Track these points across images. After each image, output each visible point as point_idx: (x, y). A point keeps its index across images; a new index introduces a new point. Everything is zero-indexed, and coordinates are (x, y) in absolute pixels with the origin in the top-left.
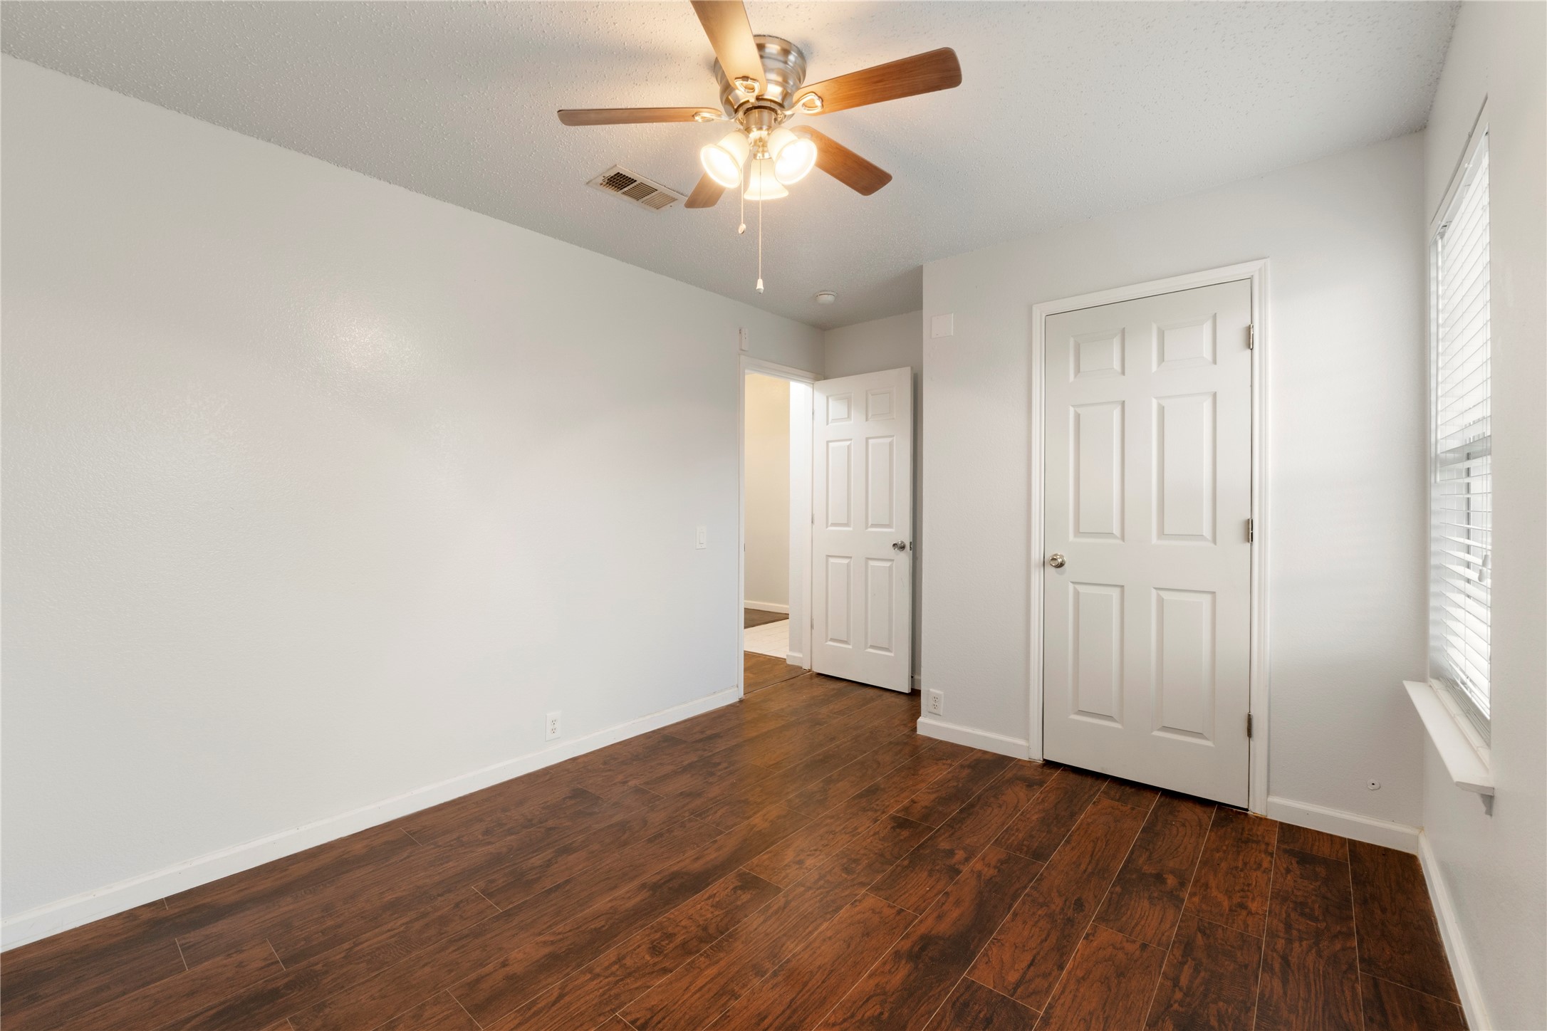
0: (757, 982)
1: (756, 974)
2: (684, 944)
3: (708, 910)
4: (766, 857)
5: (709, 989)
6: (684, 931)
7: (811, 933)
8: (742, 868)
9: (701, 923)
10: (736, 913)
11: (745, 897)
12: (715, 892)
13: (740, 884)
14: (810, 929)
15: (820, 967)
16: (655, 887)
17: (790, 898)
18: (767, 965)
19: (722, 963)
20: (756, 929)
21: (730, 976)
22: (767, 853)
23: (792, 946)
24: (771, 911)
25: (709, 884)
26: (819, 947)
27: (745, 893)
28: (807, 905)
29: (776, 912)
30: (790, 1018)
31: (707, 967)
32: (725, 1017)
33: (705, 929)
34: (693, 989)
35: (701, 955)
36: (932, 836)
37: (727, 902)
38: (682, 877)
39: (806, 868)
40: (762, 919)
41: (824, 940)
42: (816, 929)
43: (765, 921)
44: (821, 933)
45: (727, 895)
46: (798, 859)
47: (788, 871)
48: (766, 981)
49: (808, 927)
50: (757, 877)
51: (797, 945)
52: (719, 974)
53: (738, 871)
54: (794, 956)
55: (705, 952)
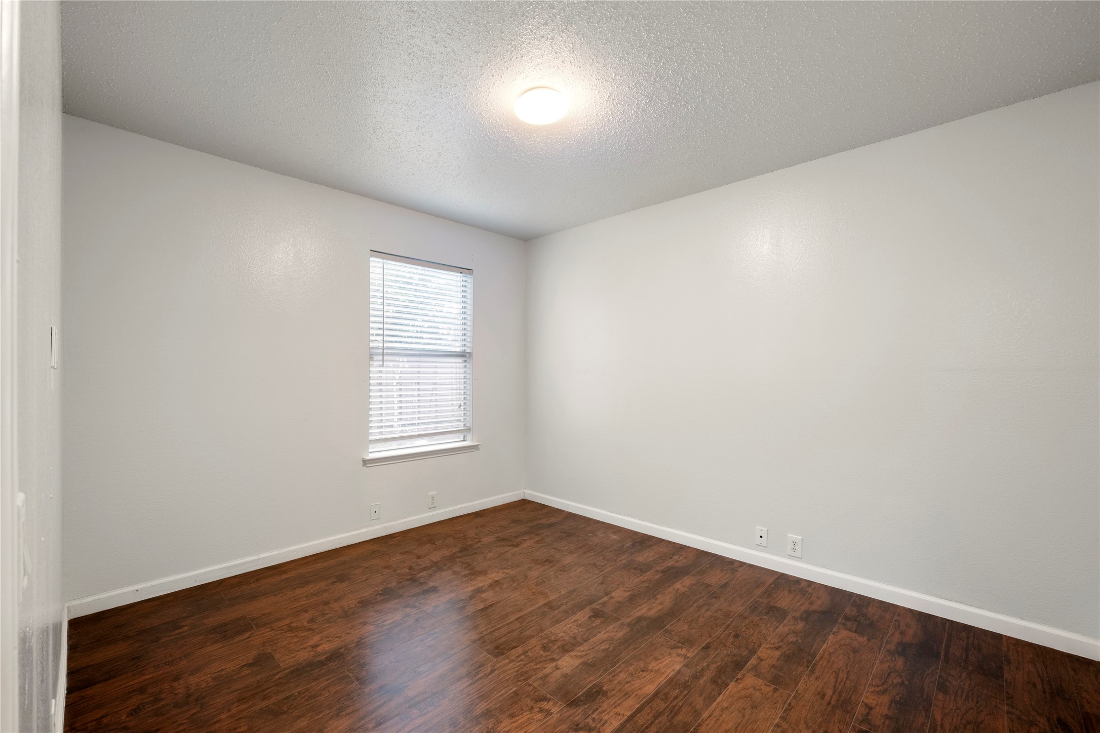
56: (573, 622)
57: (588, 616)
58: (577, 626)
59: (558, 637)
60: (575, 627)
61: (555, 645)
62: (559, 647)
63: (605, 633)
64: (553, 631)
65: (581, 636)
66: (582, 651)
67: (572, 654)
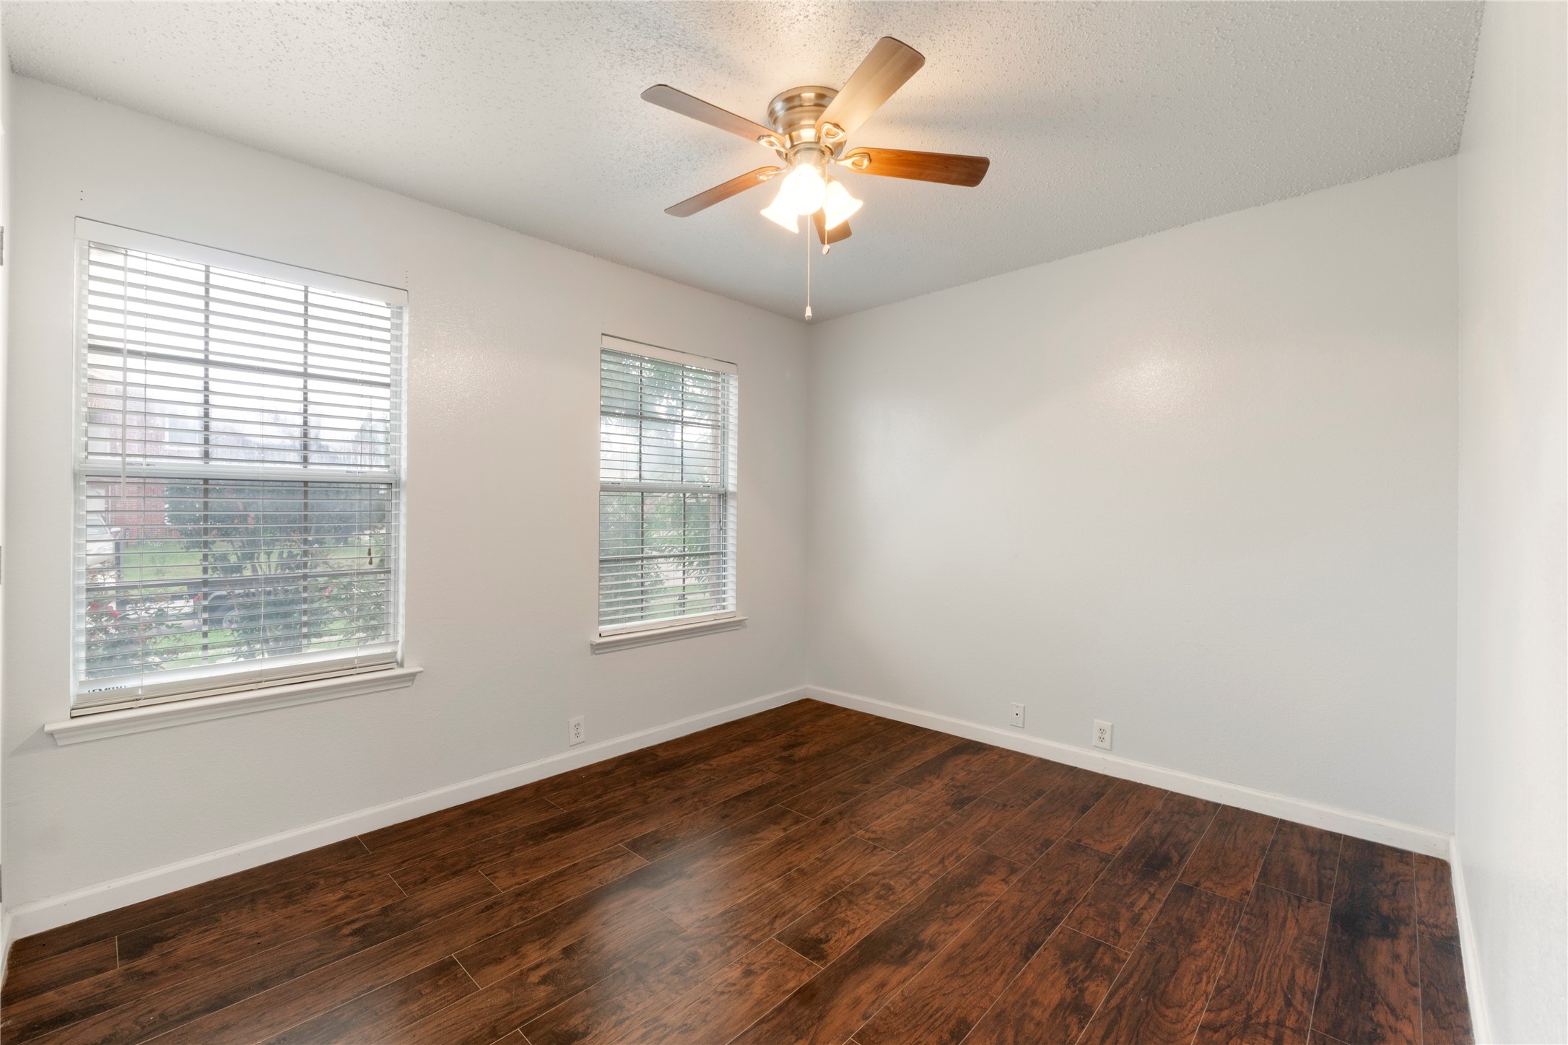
0: (803, 865)
1: (803, 870)
2: (865, 891)
3: (852, 918)
4: (791, 985)
5: (837, 863)
6: (869, 901)
7: (755, 895)
8: (820, 968)
9: (856, 907)
10: (824, 915)
11: (815, 930)
12: (849, 938)
13: (823, 946)
14: (755, 898)
15: (755, 871)
16: (917, 946)
17: (768, 927)
18: (795, 875)
19: (830, 877)
20: (804, 900)
21: (823, 870)
22: (788, 992)
23: (774, 886)
24: (789, 915)
25: (858, 946)
26: (751, 884)
27: (817, 934)
28: (753, 919)
29: (784, 914)
30: (782, 848)
31: (842, 875)
32: (824, 850)
33: (850, 902)
34: (849, 864)
35: (848, 883)
36: (541, 1013)
37: (833, 926)
38: (892, 957)
39: (742, 964)
40: (798, 909)
41: (745, 889)
42: (750, 898)
43: (795, 907)
44: (747, 894)
45: (835, 933)
46: (749, 979)
47: (766, 961)
48: (795, 866)
49: (757, 899)
50: (803, 954)
51: (769, 886)
52: (832, 871)
53: (826, 963)
54: (773, 879)
55: (846, 885)
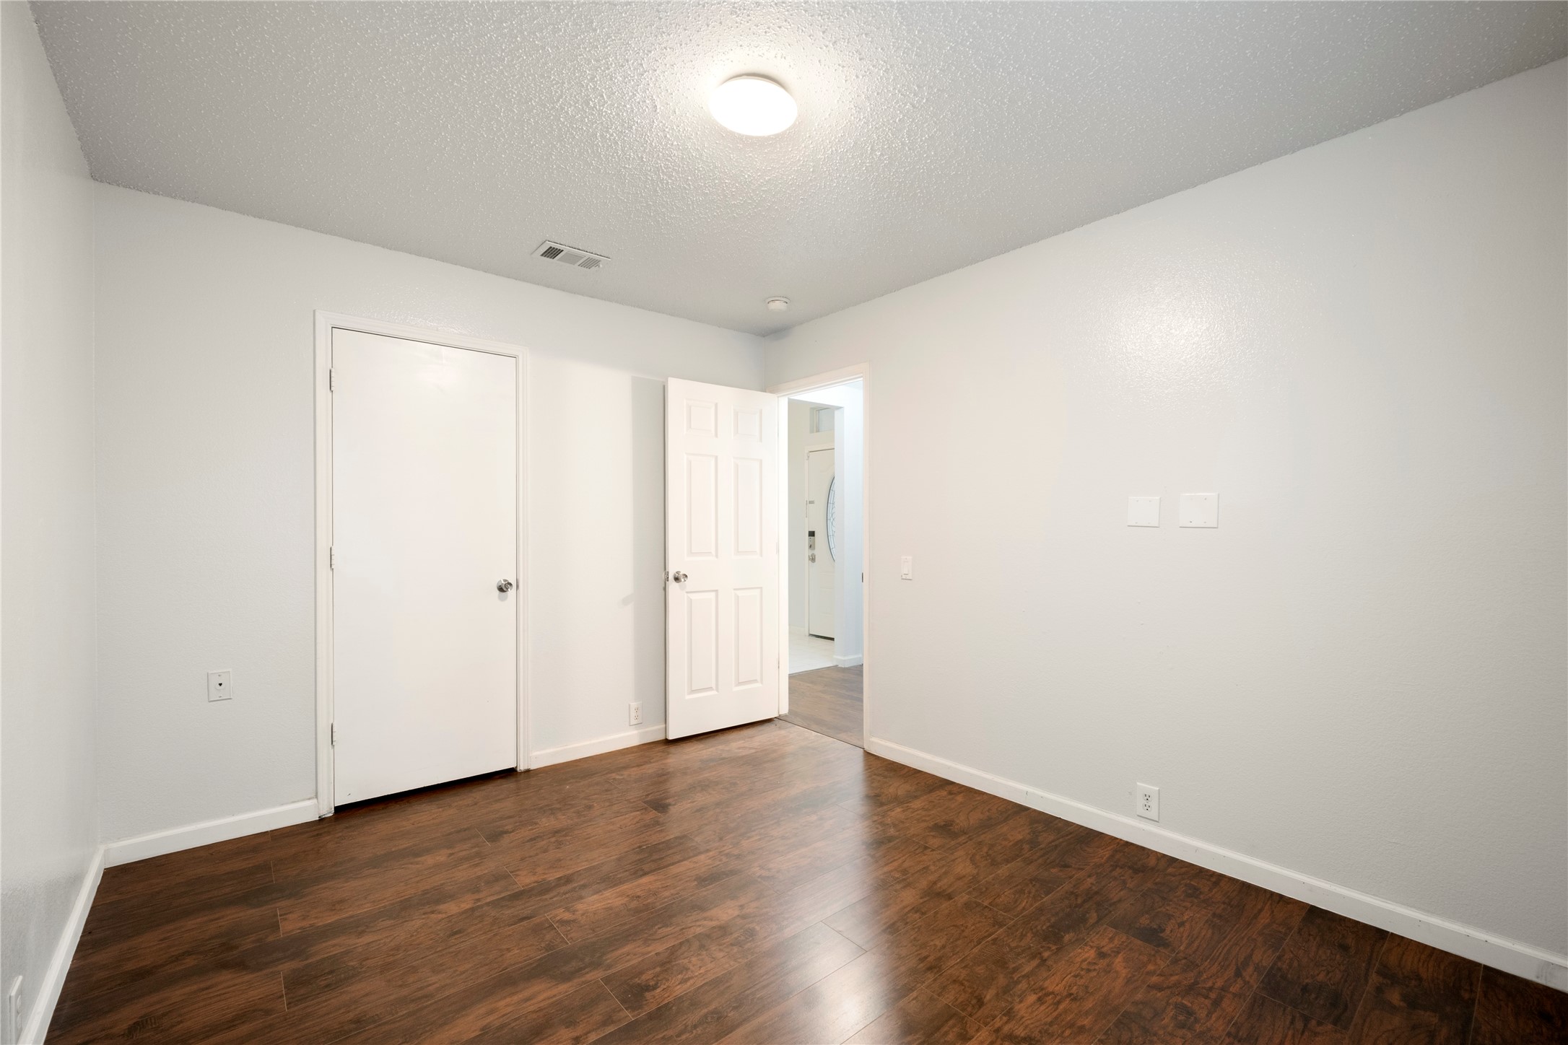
56: (692, 978)
57: (658, 990)
58: (687, 969)
59: (727, 950)
60: (691, 967)
61: (736, 939)
62: (731, 934)
63: (650, 952)
64: (732, 963)
65: (691, 949)
66: (700, 926)
67: (714, 923)
